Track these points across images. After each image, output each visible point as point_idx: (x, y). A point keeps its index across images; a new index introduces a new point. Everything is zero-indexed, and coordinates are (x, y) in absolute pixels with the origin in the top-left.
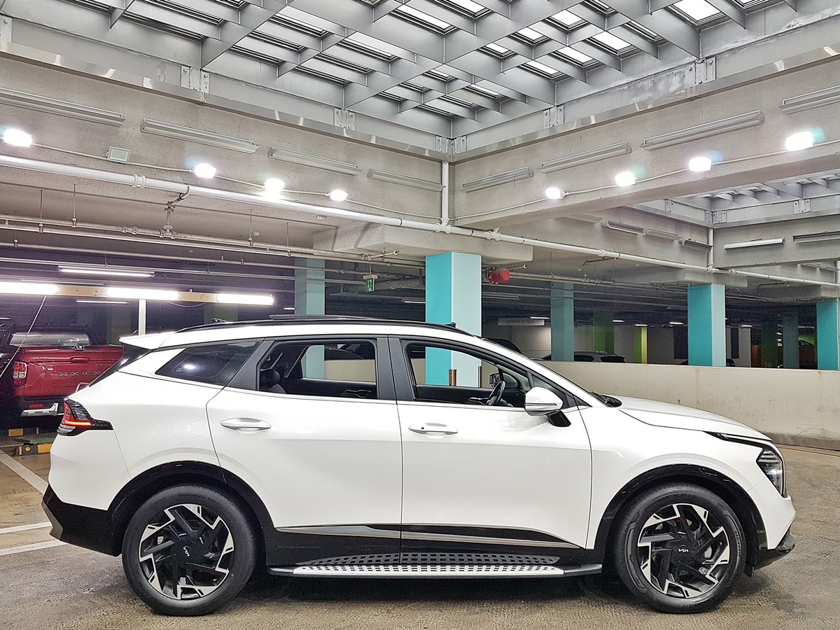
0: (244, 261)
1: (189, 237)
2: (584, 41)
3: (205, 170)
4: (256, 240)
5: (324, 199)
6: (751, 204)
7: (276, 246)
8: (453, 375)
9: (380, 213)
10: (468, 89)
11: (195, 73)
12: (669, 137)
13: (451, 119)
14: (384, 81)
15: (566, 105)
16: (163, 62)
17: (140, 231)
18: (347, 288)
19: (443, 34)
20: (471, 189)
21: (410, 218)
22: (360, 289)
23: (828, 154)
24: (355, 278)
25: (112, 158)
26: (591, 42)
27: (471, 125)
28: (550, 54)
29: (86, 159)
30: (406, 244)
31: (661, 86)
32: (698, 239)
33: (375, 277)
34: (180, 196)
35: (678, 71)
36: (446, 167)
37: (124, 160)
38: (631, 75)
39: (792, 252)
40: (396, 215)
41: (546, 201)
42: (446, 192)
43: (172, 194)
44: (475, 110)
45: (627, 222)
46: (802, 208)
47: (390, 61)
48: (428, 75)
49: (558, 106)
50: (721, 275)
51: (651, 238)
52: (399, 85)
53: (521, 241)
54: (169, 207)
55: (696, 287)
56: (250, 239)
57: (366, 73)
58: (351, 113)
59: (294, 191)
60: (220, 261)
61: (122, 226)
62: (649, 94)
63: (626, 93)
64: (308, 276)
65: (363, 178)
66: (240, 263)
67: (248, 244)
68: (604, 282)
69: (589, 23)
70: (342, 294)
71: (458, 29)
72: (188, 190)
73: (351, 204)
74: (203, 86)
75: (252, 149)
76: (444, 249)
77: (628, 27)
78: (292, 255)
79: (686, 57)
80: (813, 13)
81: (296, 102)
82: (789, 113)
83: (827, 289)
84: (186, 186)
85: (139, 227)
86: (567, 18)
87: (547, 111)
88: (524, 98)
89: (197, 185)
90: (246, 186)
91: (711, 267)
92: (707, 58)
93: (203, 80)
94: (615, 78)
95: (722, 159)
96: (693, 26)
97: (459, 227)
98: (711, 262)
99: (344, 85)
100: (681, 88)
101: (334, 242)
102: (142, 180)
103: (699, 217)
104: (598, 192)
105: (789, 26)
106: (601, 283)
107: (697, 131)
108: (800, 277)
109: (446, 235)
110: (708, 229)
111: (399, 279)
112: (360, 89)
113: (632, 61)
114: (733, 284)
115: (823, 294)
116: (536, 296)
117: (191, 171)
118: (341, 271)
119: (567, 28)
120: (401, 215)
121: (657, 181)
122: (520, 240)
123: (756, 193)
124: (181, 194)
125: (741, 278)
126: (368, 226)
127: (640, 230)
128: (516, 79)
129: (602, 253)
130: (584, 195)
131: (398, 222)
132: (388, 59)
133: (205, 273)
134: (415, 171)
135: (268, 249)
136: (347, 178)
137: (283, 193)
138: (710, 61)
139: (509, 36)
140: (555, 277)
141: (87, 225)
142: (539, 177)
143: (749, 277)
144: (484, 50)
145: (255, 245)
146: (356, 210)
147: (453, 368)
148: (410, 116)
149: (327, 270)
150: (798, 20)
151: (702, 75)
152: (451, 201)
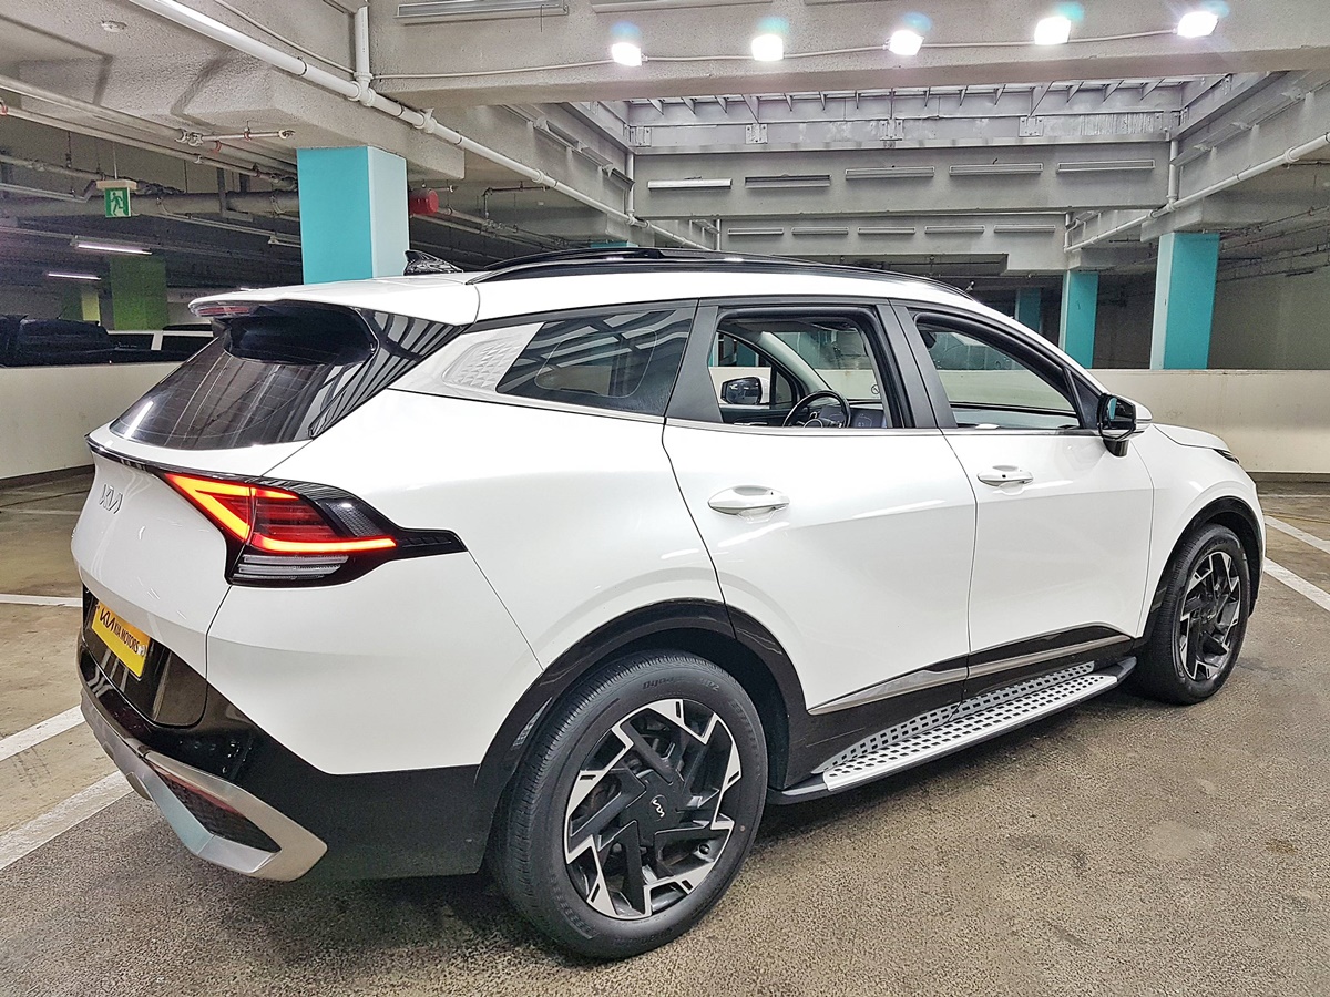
6: (687, 121)
9: (263, 40)
20: (419, 18)
21: (310, 60)
23: (1080, 57)
30: (305, 118)
32: (619, 166)
33: (131, 185)
39: (743, 201)
40: (288, 50)
42: (364, 16)
46: (756, 137)
51: (581, 158)
53: (457, 138)
76: (358, 138)
91: (629, 215)
97: (384, 95)
98: (631, 207)
104: (705, 64)
109: (362, 110)
110: (628, 152)
120: (296, 51)
121: (818, 60)
122: (455, 136)
126: (218, 65)
127: (574, 143)
129: (540, 176)
130: (678, 65)
131: (299, 67)
142: (582, 17)
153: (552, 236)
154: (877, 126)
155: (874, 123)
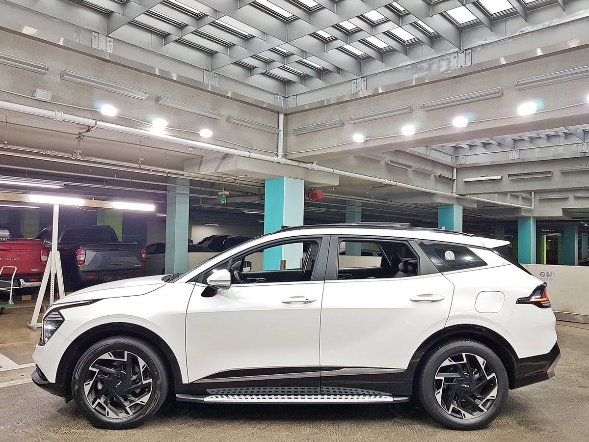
0: (132, 179)
1: (94, 159)
2: (384, 33)
3: (109, 110)
4: (143, 163)
5: (195, 135)
6: (481, 152)
7: (159, 169)
8: (283, 263)
9: (235, 148)
10: (300, 63)
11: (103, 38)
12: (439, 103)
13: (286, 83)
14: (242, 53)
15: (368, 77)
16: (79, 29)
17: (57, 154)
18: (205, 200)
19: (286, 21)
20: (299, 133)
21: (256, 151)
22: (214, 202)
23: (545, 118)
24: (211, 193)
25: (38, 97)
26: (388, 34)
27: (300, 88)
28: (359, 41)
29: (17, 97)
30: (252, 170)
31: (434, 67)
32: (447, 174)
33: (227, 193)
34: (89, 129)
35: (446, 57)
36: (282, 116)
37: (48, 100)
38: (414, 59)
39: (507, 185)
40: (246, 149)
41: (353, 143)
42: (281, 134)
43: (82, 126)
44: (304, 78)
45: (401, 161)
46: (514, 156)
47: (247, 39)
48: (274, 50)
49: (362, 78)
50: (460, 199)
51: (417, 172)
52: (251, 57)
53: (331, 171)
54: (79, 137)
55: (445, 207)
56: (139, 162)
57: (229, 46)
58: (216, 75)
59: (174, 128)
60: (114, 178)
61: (43, 149)
62: (426, 73)
63: (410, 71)
64: (178, 192)
65: (223, 122)
66: (129, 180)
67: (137, 166)
68: (384, 202)
69: (389, 20)
70: (202, 205)
71: (298, 18)
72: (96, 124)
73: (215, 140)
74: (108, 48)
75: (144, 96)
76: (279, 175)
77: (415, 25)
78: (169, 175)
79: (452, 48)
80: (536, 23)
81: (177, 64)
82: (519, 90)
83: (526, 210)
84: (94, 121)
85: (58, 151)
86: (374, 16)
87: (355, 81)
88: (339, 70)
89: (102, 121)
90: (139, 123)
91: (454, 193)
92: (466, 50)
93: (108, 44)
94: (402, 60)
95: (474, 119)
96: (457, 28)
97: (290, 159)
98: (455, 190)
99: (211, 54)
100: (448, 69)
101: (200, 167)
102: (60, 115)
103: (447, 160)
104: (389, 139)
105: (521, 31)
106: (383, 203)
107: (458, 99)
108: (509, 202)
109: (280, 165)
110: (453, 168)
111: (244, 196)
112: (223, 57)
113: (415, 49)
114: (467, 205)
115: (523, 214)
116: (337, 210)
117: (98, 110)
118: (202, 189)
119: (373, 23)
120: (250, 149)
121: (430, 133)
123: (485, 145)
124: (89, 126)
125: (473, 201)
126: (226, 156)
127: (410, 167)
128: (334, 56)
129: (385, 181)
130: (379, 140)
131: (247, 154)
132: (245, 37)
133: (102, 186)
134: (260, 119)
135: (151, 170)
136: (212, 121)
137: (166, 130)
138: (468, 52)
139: (333, 26)
140: (353, 197)
141: (16, 147)
142: (349, 126)
143: (478, 201)
144: (314, 35)
145: (143, 166)
146: (218, 144)
147: (283, 259)
148: (257, 79)
149: (191, 187)
150: (527, 27)
151: (461, 62)
152: (285, 141)
153: (416, 204)
154: (577, 147)
155: (575, 145)
